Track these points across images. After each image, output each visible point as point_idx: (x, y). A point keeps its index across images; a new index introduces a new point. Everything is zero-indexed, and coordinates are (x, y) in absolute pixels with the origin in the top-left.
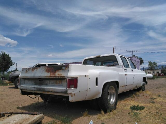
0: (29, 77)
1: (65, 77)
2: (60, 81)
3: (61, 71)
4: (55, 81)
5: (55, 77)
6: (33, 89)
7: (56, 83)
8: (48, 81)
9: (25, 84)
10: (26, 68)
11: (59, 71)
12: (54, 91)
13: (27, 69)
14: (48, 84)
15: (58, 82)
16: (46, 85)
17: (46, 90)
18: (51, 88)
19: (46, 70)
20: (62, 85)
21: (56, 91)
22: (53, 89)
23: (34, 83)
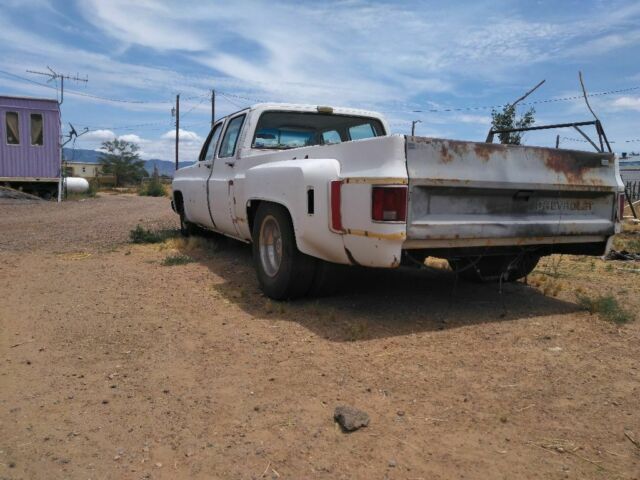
0: (474, 182)
1: (612, 190)
2: (588, 201)
3: (597, 169)
4: (575, 200)
5: (586, 189)
6: (497, 231)
7: (577, 206)
8: (550, 201)
9: (428, 212)
10: (436, 140)
11: (592, 169)
12: (579, 232)
13: (446, 144)
14: (549, 211)
15: (582, 202)
16: (542, 213)
17: (554, 230)
18: (557, 222)
19: (546, 161)
20: (593, 213)
21: (585, 230)
22: (579, 225)
23: (484, 210)
